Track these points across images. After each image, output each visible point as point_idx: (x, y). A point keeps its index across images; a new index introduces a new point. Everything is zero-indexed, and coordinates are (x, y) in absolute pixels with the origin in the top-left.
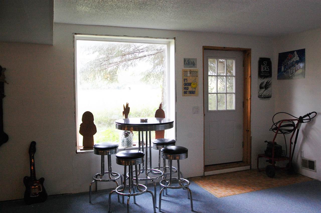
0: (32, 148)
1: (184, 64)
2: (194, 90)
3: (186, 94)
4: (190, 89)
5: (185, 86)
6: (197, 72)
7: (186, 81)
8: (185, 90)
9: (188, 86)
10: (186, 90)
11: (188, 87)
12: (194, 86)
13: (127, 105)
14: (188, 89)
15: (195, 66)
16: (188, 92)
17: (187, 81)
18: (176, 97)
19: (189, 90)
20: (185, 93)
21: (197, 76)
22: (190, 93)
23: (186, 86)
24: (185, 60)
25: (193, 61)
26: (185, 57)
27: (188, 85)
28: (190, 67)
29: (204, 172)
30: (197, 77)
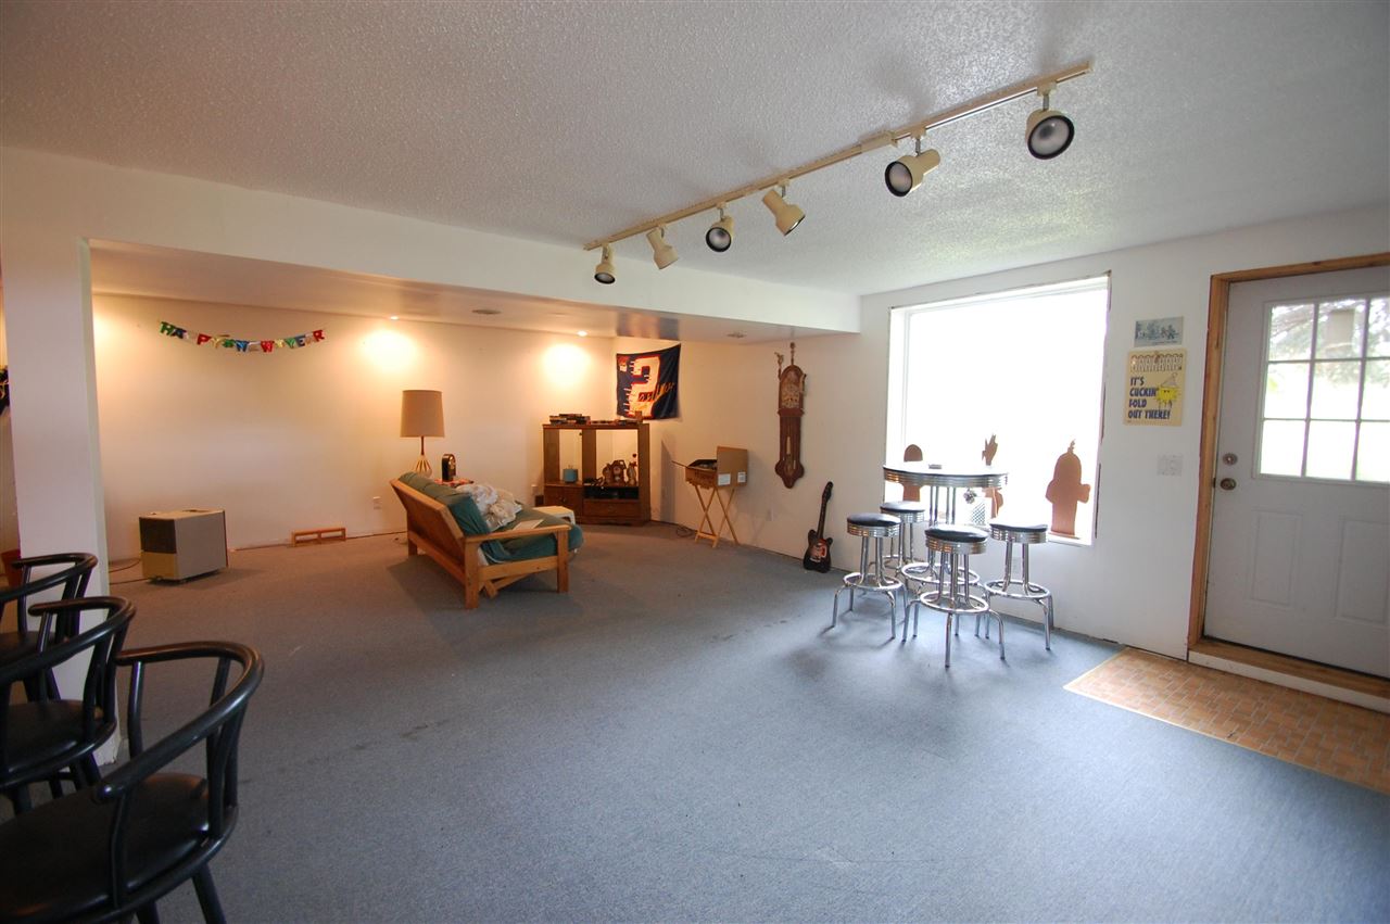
0: (828, 493)
1: (1137, 336)
2: (1167, 408)
3: (1136, 417)
4: (1152, 404)
5: (1134, 398)
6: (1181, 356)
7: (1139, 382)
8: (1133, 408)
9: (1143, 398)
10: (1137, 408)
11: (1145, 401)
12: (1167, 397)
13: (994, 438)
14: (1144, 406)
15: (1175, 339)
16: (1143, 414)
17: (1143, 383)
18: (1103, 427)
19: (1148, 407)
20: (1133, 415)
21: (1180, 368)
22: (1151, 416)
23: (1139, 397)
24: (1138, 326)
25: (1170, 327)
26: (1139, 319)
27: (1146, 392)
28: (1156, 344)
29: (1189, 649)
30: (1179, 372)
